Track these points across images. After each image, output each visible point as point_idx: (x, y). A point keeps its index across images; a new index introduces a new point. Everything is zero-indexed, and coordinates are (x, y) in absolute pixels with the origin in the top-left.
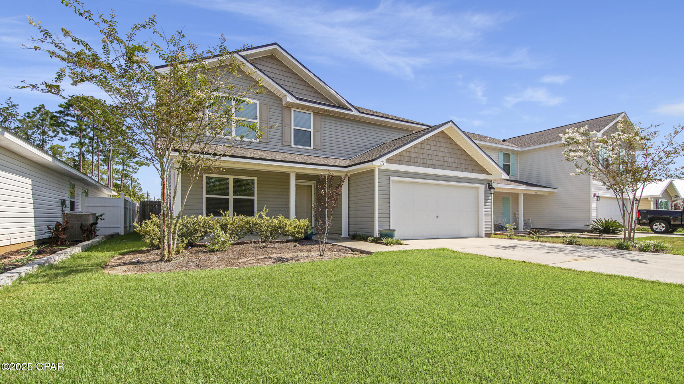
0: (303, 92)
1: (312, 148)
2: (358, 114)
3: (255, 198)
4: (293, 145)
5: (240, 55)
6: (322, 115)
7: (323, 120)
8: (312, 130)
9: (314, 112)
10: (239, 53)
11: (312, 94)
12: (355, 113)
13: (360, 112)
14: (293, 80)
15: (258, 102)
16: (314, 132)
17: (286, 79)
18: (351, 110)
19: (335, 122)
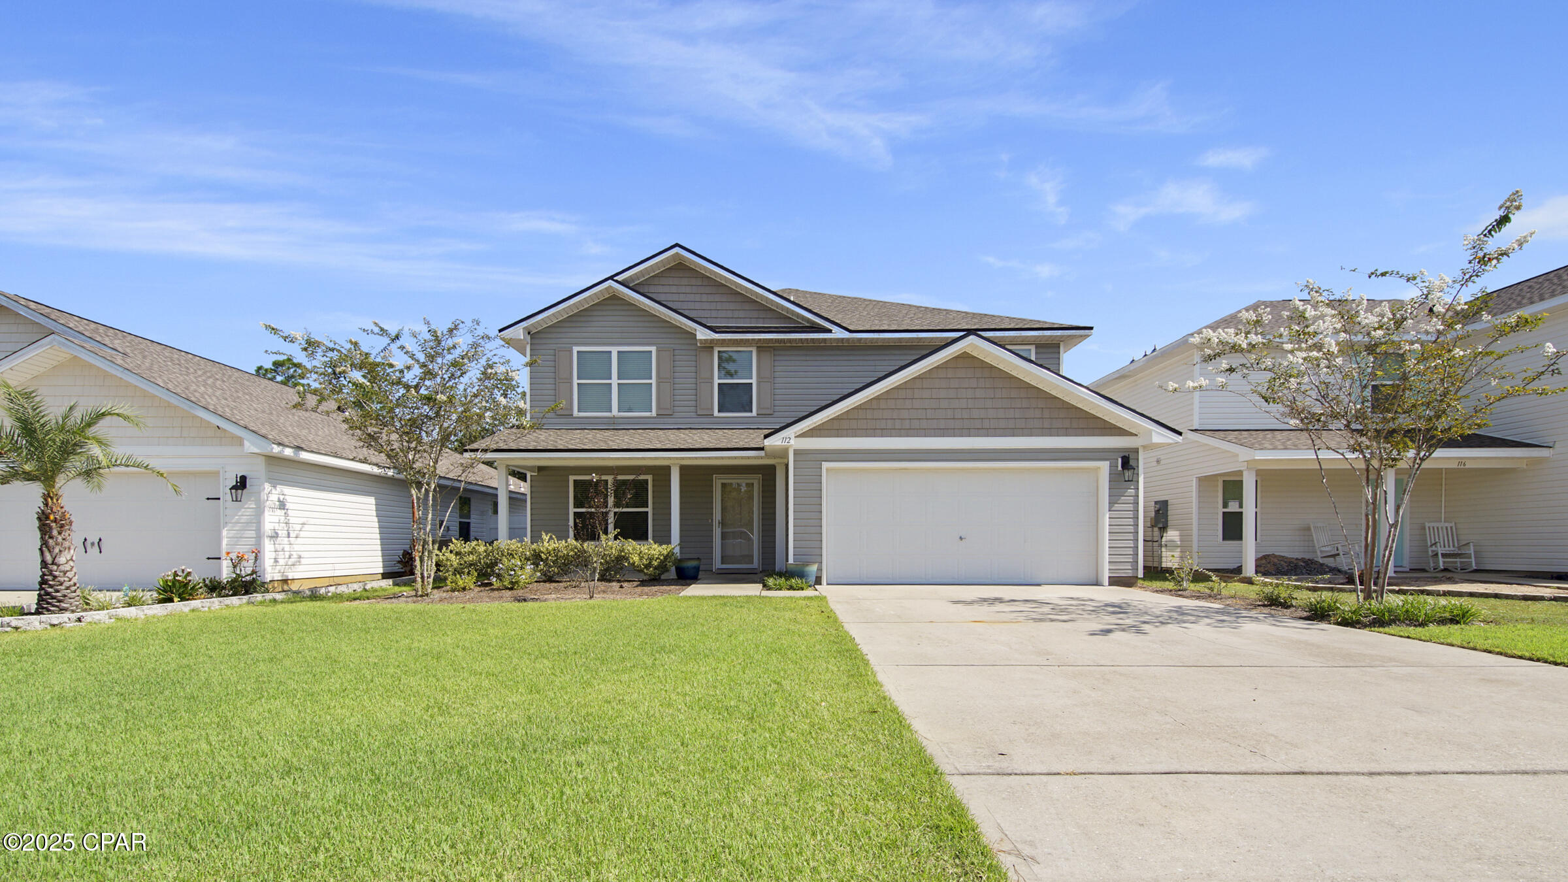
0: (736, 314)
1: (754, 413)
2: (846, 335)
3: (649, 510)
4: (716, 413)
5: (617, 281)
6: (774, 348)
7: (777, 358)
8: (754, 381)
9: (758, 347)
10: (615, 278)
11: (755, 314)
12: (838, 334)
13: (851, 331)
14: (717, 298)
15: (653, 349)
16: (759, 383)
17: (705, 298)
18: (830, 331)
19: (804, 358)
